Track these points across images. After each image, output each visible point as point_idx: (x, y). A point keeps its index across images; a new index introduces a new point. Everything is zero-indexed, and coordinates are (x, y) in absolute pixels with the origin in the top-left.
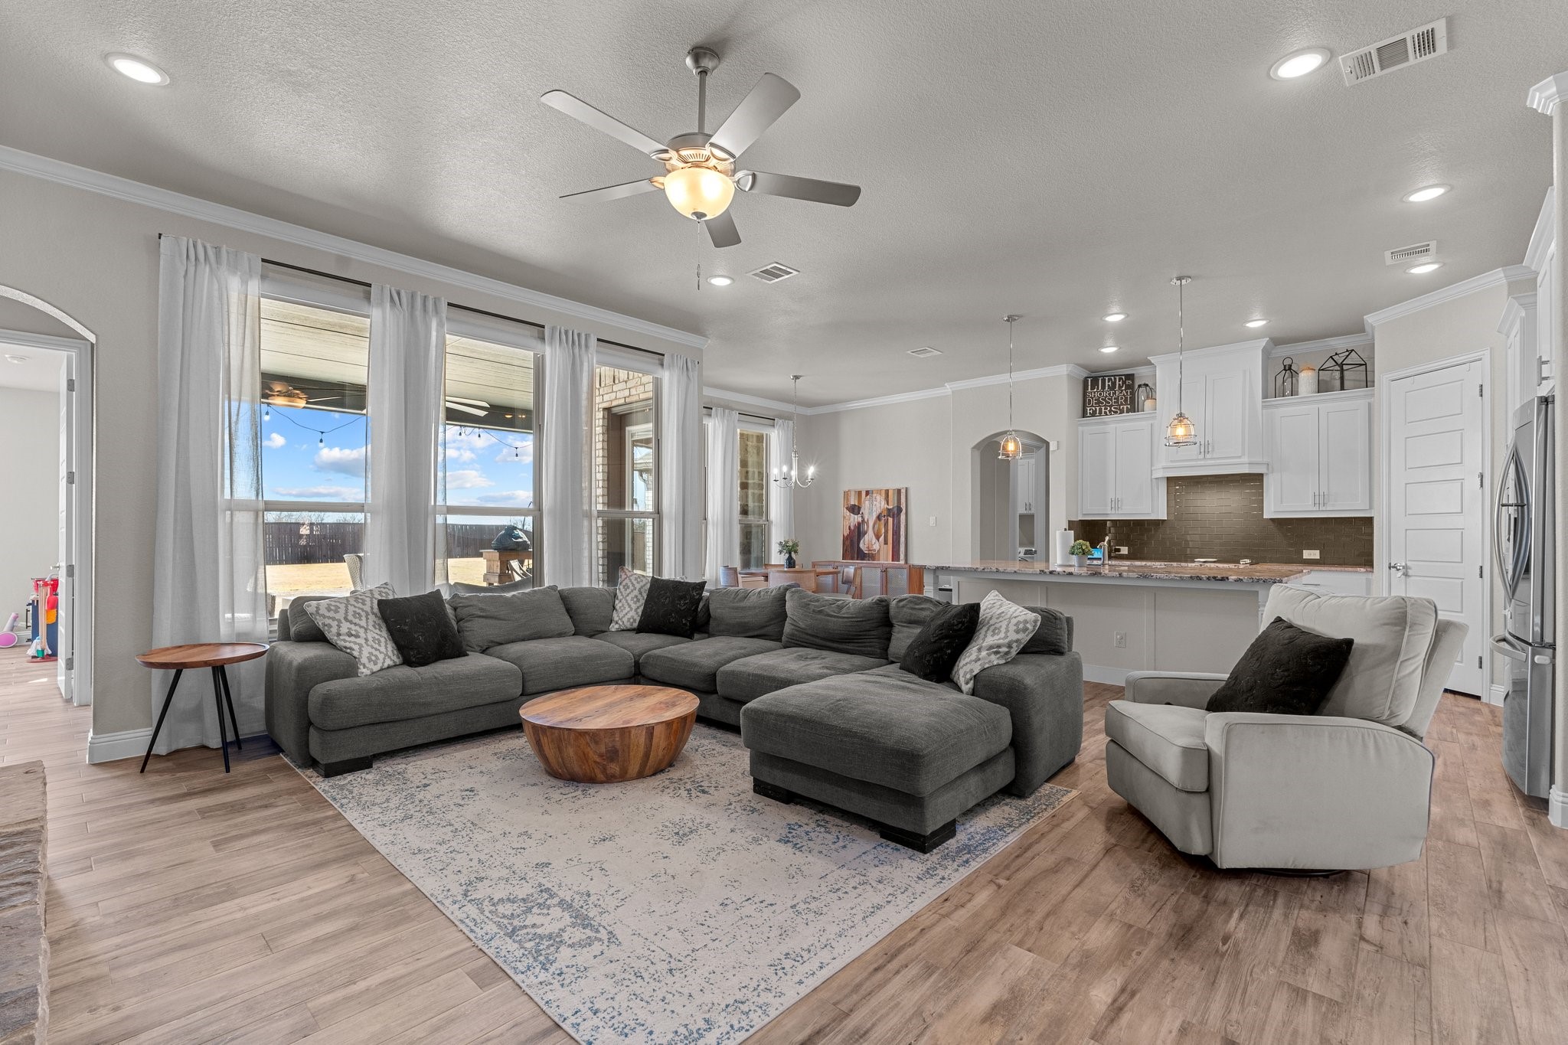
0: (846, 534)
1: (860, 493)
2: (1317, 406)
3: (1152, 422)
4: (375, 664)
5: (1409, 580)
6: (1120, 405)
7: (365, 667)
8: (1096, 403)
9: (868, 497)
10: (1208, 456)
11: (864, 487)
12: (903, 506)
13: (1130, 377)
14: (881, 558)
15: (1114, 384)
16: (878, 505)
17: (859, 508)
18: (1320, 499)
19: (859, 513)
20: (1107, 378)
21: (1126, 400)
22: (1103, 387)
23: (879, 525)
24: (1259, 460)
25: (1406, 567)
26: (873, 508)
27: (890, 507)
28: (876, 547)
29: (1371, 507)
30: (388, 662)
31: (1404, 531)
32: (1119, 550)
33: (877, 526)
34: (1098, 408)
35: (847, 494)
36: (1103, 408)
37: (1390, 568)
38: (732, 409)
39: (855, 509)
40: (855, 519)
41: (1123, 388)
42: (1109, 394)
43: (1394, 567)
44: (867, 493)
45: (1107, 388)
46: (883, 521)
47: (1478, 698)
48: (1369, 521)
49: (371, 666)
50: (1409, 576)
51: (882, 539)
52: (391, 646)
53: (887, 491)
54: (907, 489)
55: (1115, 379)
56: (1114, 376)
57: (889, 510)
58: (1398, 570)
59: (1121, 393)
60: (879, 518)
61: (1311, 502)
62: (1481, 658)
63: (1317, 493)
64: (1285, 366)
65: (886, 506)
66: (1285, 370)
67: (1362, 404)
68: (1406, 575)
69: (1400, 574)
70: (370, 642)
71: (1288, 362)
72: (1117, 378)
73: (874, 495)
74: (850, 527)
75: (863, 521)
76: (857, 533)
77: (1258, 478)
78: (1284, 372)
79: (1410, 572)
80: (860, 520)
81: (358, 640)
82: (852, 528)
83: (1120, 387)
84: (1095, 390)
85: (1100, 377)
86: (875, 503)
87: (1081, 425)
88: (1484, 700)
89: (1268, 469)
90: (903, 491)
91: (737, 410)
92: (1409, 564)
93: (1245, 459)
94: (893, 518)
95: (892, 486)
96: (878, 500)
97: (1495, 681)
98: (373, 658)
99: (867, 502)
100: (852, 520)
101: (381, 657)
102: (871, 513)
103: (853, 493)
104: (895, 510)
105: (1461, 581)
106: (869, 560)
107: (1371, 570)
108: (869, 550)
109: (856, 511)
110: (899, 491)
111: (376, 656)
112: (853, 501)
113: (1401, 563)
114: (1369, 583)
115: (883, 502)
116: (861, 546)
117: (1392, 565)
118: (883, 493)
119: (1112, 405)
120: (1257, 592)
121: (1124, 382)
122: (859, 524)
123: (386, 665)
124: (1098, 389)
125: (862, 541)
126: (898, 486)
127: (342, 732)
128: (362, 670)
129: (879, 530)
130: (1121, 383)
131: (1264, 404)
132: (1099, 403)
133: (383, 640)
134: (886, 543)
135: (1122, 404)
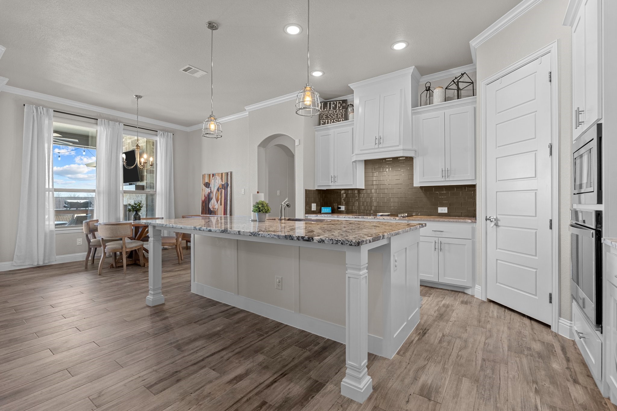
0: (203, 200)
1: (210, 175)
2: (443, 111)
3: (353, 127)
5: (499, 229)
6: (339, 119)
8: (325, 118)
9: (213, 178)
10: (380, 146)
11: (211, 173)
12: (229, 183)
13: (345, 101)
14: (219, 213)
15: (336, 106)
16: (218, 183)
17: (209, 184)
18: (446, 173)
19: (209, 187)
20: (332, 102)
21: (342, 116)
22: (330, 108)
23: (218, 194)
24: (410, 147)
25: (497, 220)
26: (216, 183)
27: (223, 183)
28: (216, 207)
29: (476, 178)
31: (496, 192)
32: (340, 208)
33: (217, 194)
34: (326, 120)
35: (204, 176)
36: (329, 120)
37: (486, 220)
38: (120, 122)
39: (207, 185)
40: (207, 190)
41: (341, 108)
42: (333, 112)
43: (489, 219)
44: (213, 175)
45: (332, 108)
46: (220, 191)
47: (549, 326)
48: (474, 186)
50: (499, 226)
51: (219, 202)
53: (222, 174)
54: (231, 173)
55: (336, 103)
56: (336, 101)
57: (223, 185)
58: (491, 221)
59: (340, 111)
60: (218, 190)
61: (440, 176)
62: (551, 295)
63: (444, 170)
64: (426, 87)
65: (221, 183)
66: (427, 90)
67: (470, 108)
68: (497, 225)
69: (493, 224)
71: (428, 85)
72: (338, 102)
73: (216, 176)
74: (205, 195)
75: (211, 192)
76: (208, 199)
77: (410, 160)
78: (426, 92)
79: (500, 223)
80: (210, 191)
82: (206, 196)
83: (339, 108)
84: (325, 110)
85: (328, 102)
86: (216, 181)
87: (317, 131)
88: (553, 329)
89: (416, 154)
90: (229, 174)
91: (123, 123)
92: (499, 217)
93: (401, 147)
94: (225, 190)
95: (224, 171)
96: (218, 179)
97: (562, 315)
99: (213, 181)
100: (206, 191)
102: (214, 187)
103: (207, 175)
104: (226, 184)
105: (535, 231)
106: (213, 215)
107: (475, 221)
108: (213, 209)
109: (208, 186)
110: (227, 173)
112: (207, 181)
113: (493, 217)
114: (473, 230)
115: (220, 180)
116: (210, 206)
117: (488, 218)
118: (220, 174)
119: (334, 119)
120: (346, 252)
121: (341, 105)
122: (209, 193)
124: (327, 109)
125: (210, 204)
126: (227, 171)
129: (218, 197)
130: (339, 105)
131: (413, 112)
132: (327, 117)
134: (221, 205)
135: (340, 118)
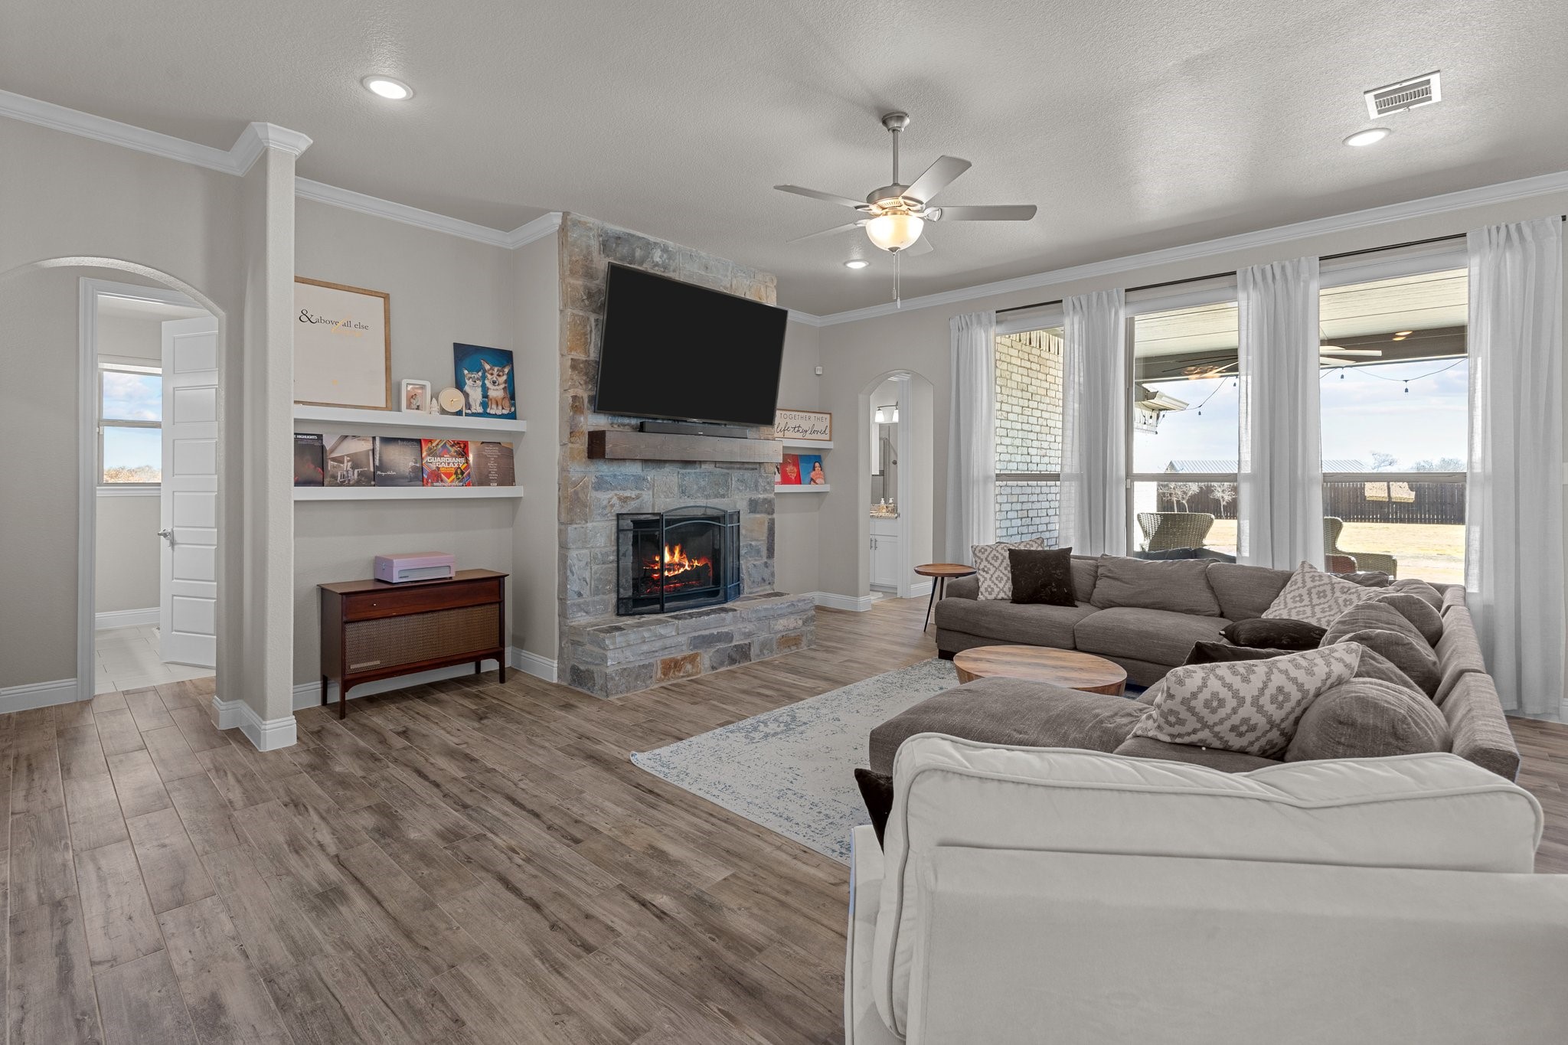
4: (990, 594)
7: (982, 594)
30: (1002, 595)
49: (986, 594)
52: (1009, 584)
70: (994, 579)
81: (986, 576)
98: (989, 590)
101: (996, 590)
111: (993, 589)
123: (1000, 597)
127: (945, 631)
128: (980, 596)
133: (1005, 578)
